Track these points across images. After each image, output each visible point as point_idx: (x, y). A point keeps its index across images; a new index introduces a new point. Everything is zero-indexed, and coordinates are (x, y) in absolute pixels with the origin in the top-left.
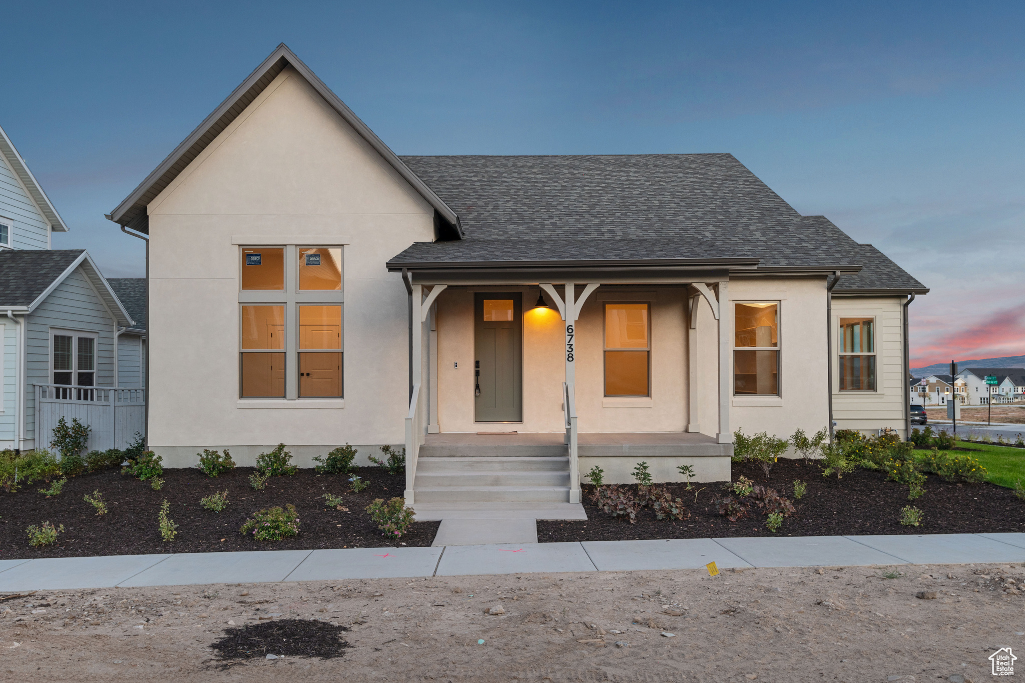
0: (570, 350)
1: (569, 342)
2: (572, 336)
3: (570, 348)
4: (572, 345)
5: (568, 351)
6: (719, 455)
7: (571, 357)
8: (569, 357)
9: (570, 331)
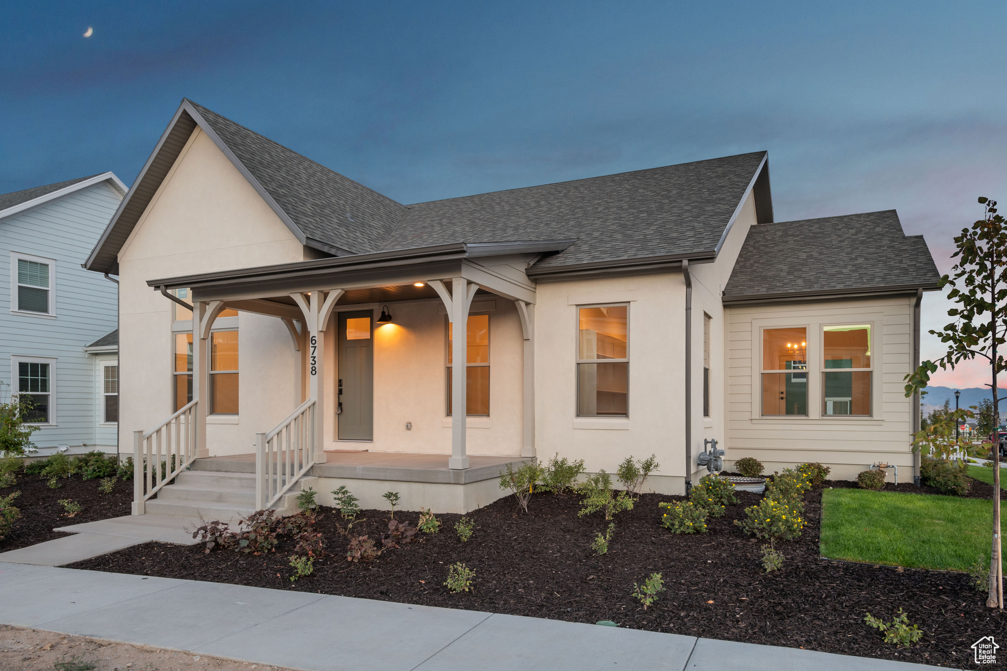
0: (313, 362)
1: (313, 354)
2: (315, 347)
3: (313, 360)
4: (315, 357)
5: (311, 364)
6: (449, 482)
7: (315, 370)
8: (313, 370)
9: (314, 342)
